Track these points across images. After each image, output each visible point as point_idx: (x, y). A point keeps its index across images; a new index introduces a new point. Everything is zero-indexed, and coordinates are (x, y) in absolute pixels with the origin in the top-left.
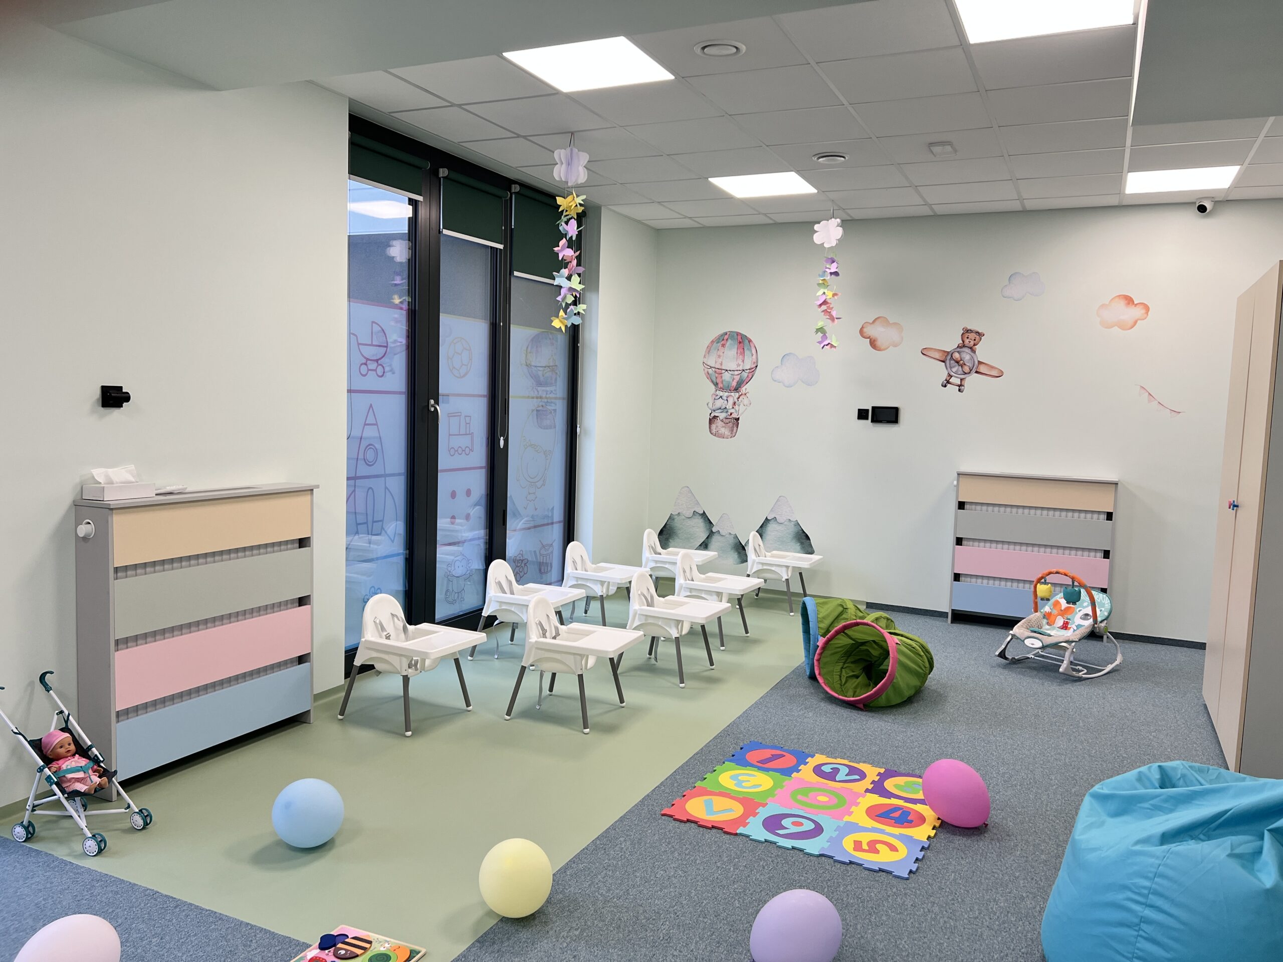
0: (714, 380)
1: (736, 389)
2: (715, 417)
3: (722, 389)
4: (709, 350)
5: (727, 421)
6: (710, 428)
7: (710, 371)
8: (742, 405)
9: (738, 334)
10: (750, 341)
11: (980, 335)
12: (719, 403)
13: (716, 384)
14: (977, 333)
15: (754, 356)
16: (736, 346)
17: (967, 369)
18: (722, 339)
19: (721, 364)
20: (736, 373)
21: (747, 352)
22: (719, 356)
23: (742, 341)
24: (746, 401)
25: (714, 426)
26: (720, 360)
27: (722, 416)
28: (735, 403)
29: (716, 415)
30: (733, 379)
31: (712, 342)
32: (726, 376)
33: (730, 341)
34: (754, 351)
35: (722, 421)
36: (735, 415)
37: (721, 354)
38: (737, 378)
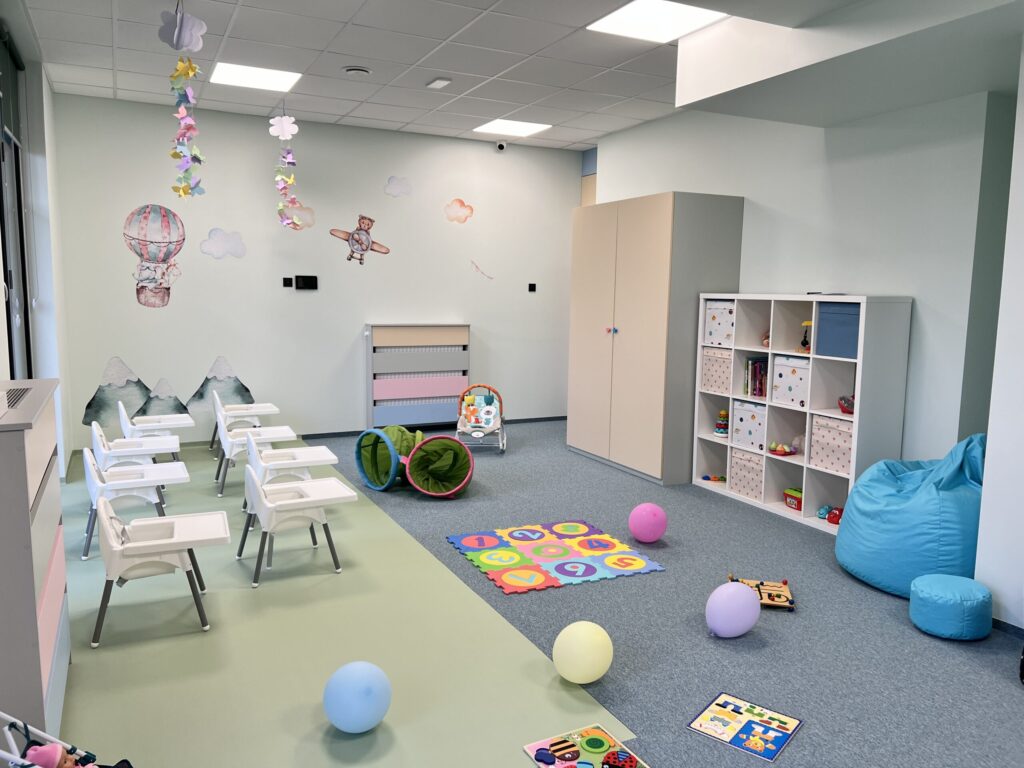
0: (139, 251)
1: (164, 261)
2: (143, 287)
3: (148, 260)
4: (129, 221)
5: (157, 291)
6: (138, 298)
7: (133, 242)
8: (171, 276)
9: (161, 208)
10: (174, 215)
11: (372, 221)
12: (146, 274)
13: (141, 255)
14: (370, 219)
15: (181, 230)
16: (160, 219)
17: (365, 248)
18: (144, 212)
19: (145, 236)
20: (163, 245)
21: (172, 226)
22: (142, 228)
23: (166, 215)
24: (175, 271)
25: (142, 296)
26: (143, 232)
27: (151, 286)
28: (164, 274)
29: (145, 285)
30: (160, 251)
31: (133, 214)
32: (152, 248)
33: (152, 215)
34: (179, 225)
35: (151, 291)
36: (165, 285)
37: (144, 226)
38: (165, 250)
